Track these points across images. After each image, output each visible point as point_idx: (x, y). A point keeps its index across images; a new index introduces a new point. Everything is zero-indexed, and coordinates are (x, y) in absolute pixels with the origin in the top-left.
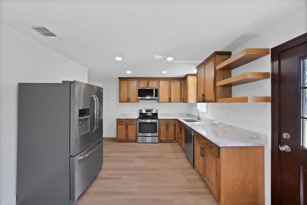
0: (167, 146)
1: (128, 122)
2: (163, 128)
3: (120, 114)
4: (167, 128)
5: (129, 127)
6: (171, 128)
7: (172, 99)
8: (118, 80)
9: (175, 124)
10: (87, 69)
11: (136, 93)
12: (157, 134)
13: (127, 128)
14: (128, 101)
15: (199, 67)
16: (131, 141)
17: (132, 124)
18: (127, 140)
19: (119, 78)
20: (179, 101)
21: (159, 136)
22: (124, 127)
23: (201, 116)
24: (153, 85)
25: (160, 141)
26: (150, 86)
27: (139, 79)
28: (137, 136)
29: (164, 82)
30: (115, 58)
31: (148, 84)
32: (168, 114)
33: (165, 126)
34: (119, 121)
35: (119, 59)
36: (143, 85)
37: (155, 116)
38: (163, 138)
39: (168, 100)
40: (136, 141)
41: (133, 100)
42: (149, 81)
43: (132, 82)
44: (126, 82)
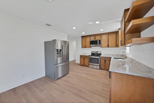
1: (84, 57)
2: (103, 62)
4: (105, 62)
7: (109, 46)
8: (81, 38)
9: (110, 60)
10: (67, 35)
11: (89, 43)
12: (99, 65)
13: (84, 60)
14: (85, 47)
17: (86, 58)
18: (84, 65)
19: (81, 36)
20: (115, 46)
23: (127, 56)
24: (98, 38)
26: (96, 39)
27: (90, 36)
28: (89, 64)
30: (72, 28)
32: (108, 54)
34: (81, 56)
35: (74, 28)
38: (103, 67)
39: (107, 46)
41: (87, 47)
42: (96, 37)
43: (87, 38)
44: (85, 38)
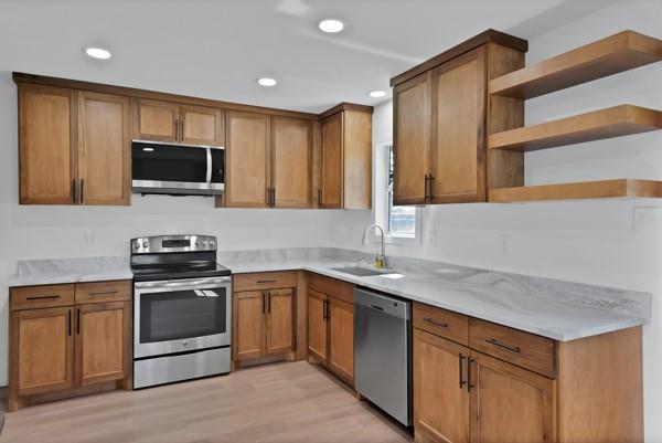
0: (269, 380)
1: (81, 296)
2: (250, 308)
3: (21, 263)
4: (266, 307)
5: (86, 319)
6: (281, 306)
7: (278, 196)
8: (13, 88)
9: (294, 289)
11: (121, 163)
12: (225, 337)
13: (75, 327)
14: (76, 195)
15: (402, 83)
16: (99, 389)
17: (103, 307)
18: (76, 386)
20: (304, 200)
21: (233, 346)
22: (60, 323)
23: (390, 251)
24: (201, 133)
25: (239, 364)
26: (188, 134)
27: (131, 98)
28: (130, 361)
29: (249, 124)
31: (179, 126)
32: (258, 252)
33: (259, 302)
36: (155, 129)
37: (206, 261)
38: (249, 349)
39: (261, 196)
40: (124, 383)
41: (102, 195)
42: (182, 114)
43: (93, 104)
44: (64, 100)
